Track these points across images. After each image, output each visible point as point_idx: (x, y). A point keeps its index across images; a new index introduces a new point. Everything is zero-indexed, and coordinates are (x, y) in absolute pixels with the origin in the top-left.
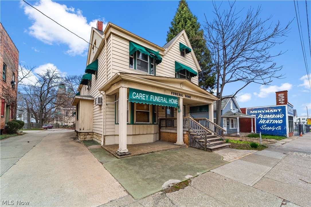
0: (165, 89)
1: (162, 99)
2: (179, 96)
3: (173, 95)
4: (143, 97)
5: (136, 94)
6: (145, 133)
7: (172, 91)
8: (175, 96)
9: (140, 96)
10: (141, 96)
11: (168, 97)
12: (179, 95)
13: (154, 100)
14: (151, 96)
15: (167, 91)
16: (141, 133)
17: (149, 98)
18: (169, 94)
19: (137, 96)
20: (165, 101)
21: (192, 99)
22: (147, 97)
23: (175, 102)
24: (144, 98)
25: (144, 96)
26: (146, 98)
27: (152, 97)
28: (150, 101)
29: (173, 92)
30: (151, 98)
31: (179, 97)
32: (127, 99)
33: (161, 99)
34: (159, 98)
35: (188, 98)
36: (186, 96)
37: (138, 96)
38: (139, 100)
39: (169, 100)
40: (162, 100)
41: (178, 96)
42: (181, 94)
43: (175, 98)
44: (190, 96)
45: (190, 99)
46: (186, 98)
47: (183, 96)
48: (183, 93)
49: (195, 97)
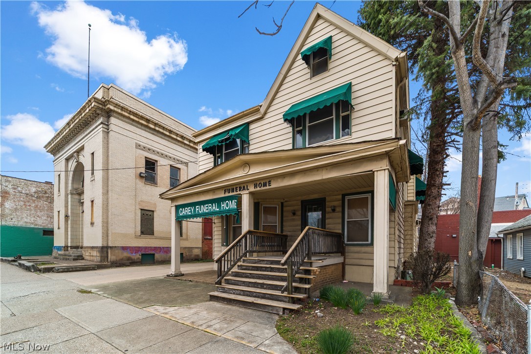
0: (213, 190)
1: (210, 206)
3: (227, 195)
5: (182, 210)
8: (231, 194)
9: (186, 211)
11: (218, 201)
12: (240, 190)
13: (201, 210)
14: (197, 207)
15: (217, 192)
17: (195, 210)
18: (222, 195)
20: (215, 208)
21: (274, 185)
22: (192, 210)
23: (233, 205)
24: (189, 212)
25: (189, 209)
28: (196, 215)
29: (226, 189)
30: (197, 209)
31: (240, 194)
33: (209, 208)
34: (207, 207)
35: (263, 188)
36: (255, 186)
37: (184, 212)
38: (185, 216)
39: (222, 205)
40: (211, 208)
41: (239, 192)
42: (242, 186)
43: (230, 198)
44: (270, 182)
45: (268, 187)
46: (256, 189)
47: (248, 188)
48: (247, 184)
49: (284, 177)
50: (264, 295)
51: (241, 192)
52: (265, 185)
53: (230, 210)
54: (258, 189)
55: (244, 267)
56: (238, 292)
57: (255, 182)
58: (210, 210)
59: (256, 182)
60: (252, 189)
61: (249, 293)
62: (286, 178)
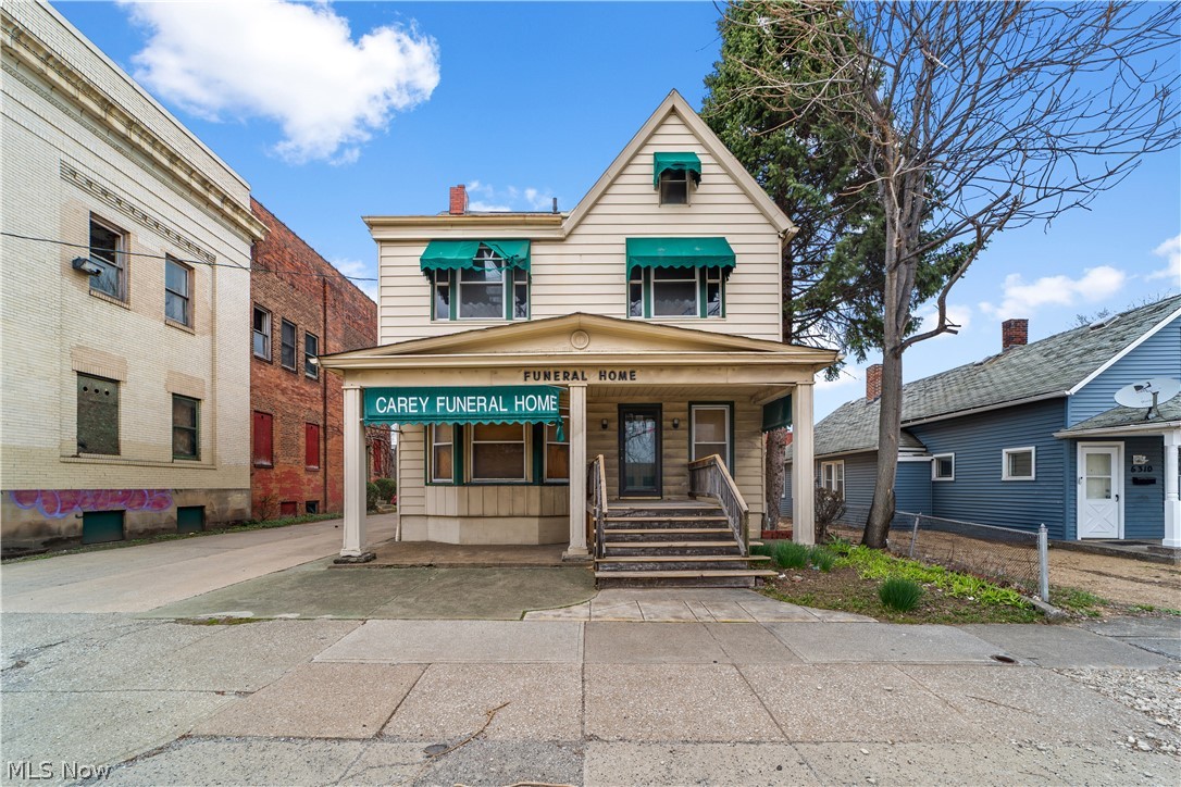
0: (492, 370)
1: (482, 401)
2: (566, 382)
3: (531, 382)
4: (411, 405)
5: (388, 401)
6: (503, 512)
7: (527, 370)
8: (542, 382)
9: (400, 405)
10: (405, 405)
11: (508, 393)
12: (565, 378)
13: (451, 408)
14: (438, 398)
15: (501, 373)
16: (489, 512)
17: (432, 404)
18: (518, 381)
19: (389, 407)
20: (496, 406)
21: (642, 379)
22: (424, 405)
23: (548, 405)
24: (413, 408)
25: (412, 401)
26: (419, 407)
27: (441, 401)
28: (436, 416)
30: (439, 404)
31: (567, 386)
32: (358, 419)
33: (479, 404)
34: (475, 401)
35: (617, 382)
36: (602, 375)
37: (394, 407)
38: (397, 416)
39: (517, 403)
40: (484, 404)
41: (561, 382)
42: (574, 371)
43: (542, 391)
44: (632, 373)
45: (628, 382)
46: (603, 382)
47: (586, 376)
48: (583, 369)
49: (662, 370)
50: (703, 564)
51: (570, 383)
52: (623, 376)
53: (538, 415)
54: (608, 381)
55: (613, 524)
56: (651, 566)
57: (603, 369)
58: (482, 407)
59: (602, 371)
60: (594, 379)
61: (673, 565)
62: (665, 372)
